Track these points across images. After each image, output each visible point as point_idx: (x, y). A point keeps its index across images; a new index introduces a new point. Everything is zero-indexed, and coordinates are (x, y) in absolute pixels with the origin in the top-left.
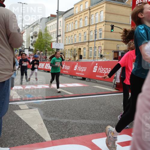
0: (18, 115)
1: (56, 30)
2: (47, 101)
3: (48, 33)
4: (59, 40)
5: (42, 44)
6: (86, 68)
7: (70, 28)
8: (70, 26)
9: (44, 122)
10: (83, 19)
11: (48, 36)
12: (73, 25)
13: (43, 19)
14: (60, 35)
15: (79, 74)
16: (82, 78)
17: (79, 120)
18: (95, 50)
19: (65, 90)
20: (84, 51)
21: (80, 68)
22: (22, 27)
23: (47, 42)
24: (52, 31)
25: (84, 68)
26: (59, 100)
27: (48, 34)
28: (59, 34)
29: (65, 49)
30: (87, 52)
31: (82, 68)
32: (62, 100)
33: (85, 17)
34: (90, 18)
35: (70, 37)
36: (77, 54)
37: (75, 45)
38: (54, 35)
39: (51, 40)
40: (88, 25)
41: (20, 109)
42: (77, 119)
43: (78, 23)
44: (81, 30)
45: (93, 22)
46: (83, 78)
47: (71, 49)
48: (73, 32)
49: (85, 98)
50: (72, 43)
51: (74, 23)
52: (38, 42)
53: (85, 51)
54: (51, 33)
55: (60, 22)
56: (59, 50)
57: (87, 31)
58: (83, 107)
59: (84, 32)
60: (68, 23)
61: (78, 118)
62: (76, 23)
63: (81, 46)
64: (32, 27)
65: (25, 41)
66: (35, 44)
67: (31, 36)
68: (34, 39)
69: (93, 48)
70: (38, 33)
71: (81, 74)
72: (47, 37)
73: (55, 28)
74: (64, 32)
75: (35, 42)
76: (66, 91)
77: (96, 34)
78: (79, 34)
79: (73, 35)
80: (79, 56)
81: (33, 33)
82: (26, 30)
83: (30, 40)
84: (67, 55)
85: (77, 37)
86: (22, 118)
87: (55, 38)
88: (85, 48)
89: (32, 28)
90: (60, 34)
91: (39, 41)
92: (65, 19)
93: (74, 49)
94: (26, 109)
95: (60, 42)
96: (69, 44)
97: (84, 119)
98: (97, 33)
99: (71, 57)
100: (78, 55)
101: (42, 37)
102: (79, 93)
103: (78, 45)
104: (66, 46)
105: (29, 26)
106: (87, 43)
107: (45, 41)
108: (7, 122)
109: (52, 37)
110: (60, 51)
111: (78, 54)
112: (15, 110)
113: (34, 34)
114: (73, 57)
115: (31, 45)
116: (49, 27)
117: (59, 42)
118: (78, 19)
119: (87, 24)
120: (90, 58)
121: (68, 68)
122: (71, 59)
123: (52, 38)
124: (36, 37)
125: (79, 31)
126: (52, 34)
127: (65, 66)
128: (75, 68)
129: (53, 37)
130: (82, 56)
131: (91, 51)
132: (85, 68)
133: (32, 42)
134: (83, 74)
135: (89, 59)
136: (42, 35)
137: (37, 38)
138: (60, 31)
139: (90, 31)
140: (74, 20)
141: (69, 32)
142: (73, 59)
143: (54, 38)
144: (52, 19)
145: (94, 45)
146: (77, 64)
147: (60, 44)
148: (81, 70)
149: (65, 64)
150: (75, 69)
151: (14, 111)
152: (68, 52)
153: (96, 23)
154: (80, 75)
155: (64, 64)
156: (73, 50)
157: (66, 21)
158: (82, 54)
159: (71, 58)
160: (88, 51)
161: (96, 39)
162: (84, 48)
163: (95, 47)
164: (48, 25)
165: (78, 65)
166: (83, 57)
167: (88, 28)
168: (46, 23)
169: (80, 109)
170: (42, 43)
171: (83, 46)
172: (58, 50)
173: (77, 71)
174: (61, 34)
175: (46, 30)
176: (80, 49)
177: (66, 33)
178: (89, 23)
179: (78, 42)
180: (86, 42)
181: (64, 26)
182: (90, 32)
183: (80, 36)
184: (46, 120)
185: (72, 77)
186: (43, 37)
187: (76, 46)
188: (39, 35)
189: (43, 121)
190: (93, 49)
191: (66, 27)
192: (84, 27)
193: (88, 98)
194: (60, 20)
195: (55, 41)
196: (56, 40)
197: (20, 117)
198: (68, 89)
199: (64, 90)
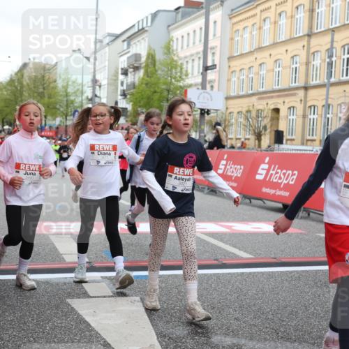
0: (80, 312)
1: (201, 49)
2: (169, 276)
3: (175, 58)
4: (210, 82)
5: (155, 92)
6: (296, 172)
7: (246, 41)
8: (247, 35)
9: (159, 342)
10: (289, 14)
11: (176, 68)
12: (254, 33)
13: (161, 14)
14: (214, 67)
15: (272, 192)
16: (280, 205)
17: (272, 343)
18: (328, 116)
19: (226, 243)
20: (291, 117)
21: (277, 173)
22: (96, 39)
23: (172, 86)
24: (188, 54)
25: (290, 172)
26: (205, 275)
27: (176, 61)
28: (209, 64)
29: (227, 108)
30: (300, 121)
31: (284, 174)
32: (218, 276)
33: (297, 8)
34: (312, 11)
35: (245, 72)
36: (265, 128)
37: (260, 99)
38: (193, 66)
39: (183, 79)
40: (306, 32)
41: (86, 295)
42: (266, 340)
43: (273, 26)
44: (282, 49)
45: (323, 24)
46: (283, 205)
47: (249, 111)
48: (256, 55)
49: (291, 272)
50: (250, 92)
51: (260, 28)
52: (144, 86)
53: (294, 117)
54: (186, 57)
55: (215, 22)
56: (208, 112)
57: (303, 54)
58: (285, 301)
59: (293, 57)
60: (240, 27)
61: (268, 337)
62: (267, 26)
63: (280, 100)
64: (124, 41)
65: (104, 82)
66: (132, 94)
67: (122, 69)
68: (131, 78)
69: (320, 108)
70: (143, 59)
71: (279, 193)
72: (171, 70)
73: (197, 42)
74: (227, 57)
75: (134, 87)
76: (230, 245)
77: (330, 64)
78: (276, 61)
79: (256, 65)
80: (273, 133)
81: (128, 58)
82: (107, 49)
83: (117, 79)
84: (233, 128)
85: (268, 71)
86: (93, 324)
87: (196, 73)
88: (294, 107)
89: (126, 43)
90: (213, 60)
91: (147, 84)
92: (229, 13)
93: (258, 111)
94: (105, 297)
95: (212, 87)
96: (241, 93)
97: (289, 339)
98: (334, 59)
99: (247, 137)
100: (268, 130)
101: (156, 71)
102: (273, 256)
103: (272, 97)
104: (231, 102)
105: (117, 37)
106: (301, 93)
107: (165, 84)
108: (48, 333)
109: (187, 71)
110: (212, 115)
111: (271, 126)
112: (73, 297)
113: (132, 61)
114: (252, 138)
115: (120, 97)
116: (180, 39)
117: (208, 86)
118: (271, 14)
119: (303, 30)
120: (309, 142)
121: (237, 171)
122: (247, 141)
123: (187, 75)
124: (137, 72)
125: (273, 52)
126: (187, 62)
127: (226, 165)
128: (260, 171)
129: (190, 71)
130: (282, 132)
131: (312, 117)
132: (293, 175)
133: (125, 88)
134: (286, 194)
135: (307, 145)
136: (154, 65)
137: (141, 73)
138: (213, 53)
139: (312, 51)
140: (258, 16)
141: (242, 55)
142: (252, 142)
143: (192, 74)
144: (189, 14)
145: (325, 97)
146: (267, 160)
147: (211, 92)
148: (280, 178)
149: (227, 160)
150: (258, 177)
151: (69, 301)
152: (237, 120)
153: (334, 26)
154: (274, 195)
155: (225, 157)
156: (254, 114)
157: (235, 20)
158: (282, 126)
159: (245, 139)
160: (304, 116)
161: (333, 80)
162: (290, 108)
163: (327, 107)
164: (176, 34)
165: (270, 164)
166: (286, 136)
167: (305, 43)
168: (169, 26)
169: (274, 308)
170: (156, 89)
171: (287, 100)
172: (204, 112)
173: (266, 183)
174: (217, 62)
175: (168, 49)
176: (277, 111)
177: (231, 58)
178: (311, 28)
179: (270, 89)
180: (297, 88)
181: (228, 37)
182: (311, 55)
183: (277, 70)
184: (165, 336)
185: (248, 201)
186: (159, 72)
187: (264, 102)
188: (147, 66)
189: (156, 337)
190: (320, 110)
191: (232, 39)
192: (292, 40)
193: (303, 271)
194: (213, 17)
195: (196, 85)
196: (199, 80)
197: (88, 319)
198: (236, 238)
199: (221, 240)
